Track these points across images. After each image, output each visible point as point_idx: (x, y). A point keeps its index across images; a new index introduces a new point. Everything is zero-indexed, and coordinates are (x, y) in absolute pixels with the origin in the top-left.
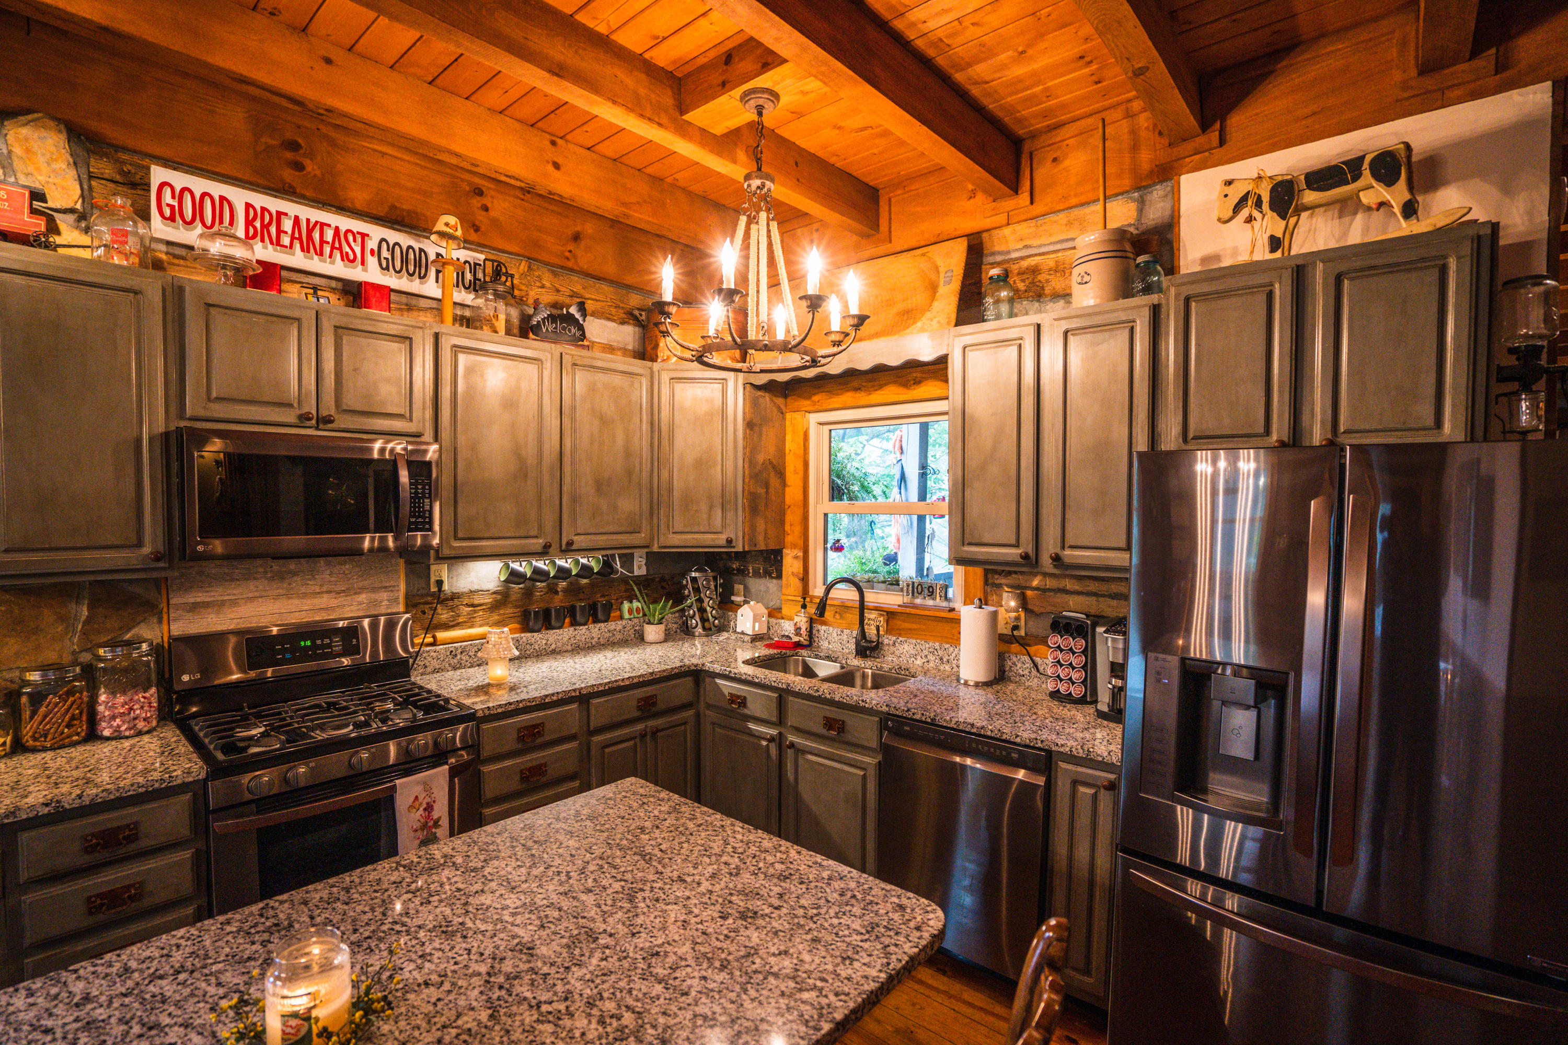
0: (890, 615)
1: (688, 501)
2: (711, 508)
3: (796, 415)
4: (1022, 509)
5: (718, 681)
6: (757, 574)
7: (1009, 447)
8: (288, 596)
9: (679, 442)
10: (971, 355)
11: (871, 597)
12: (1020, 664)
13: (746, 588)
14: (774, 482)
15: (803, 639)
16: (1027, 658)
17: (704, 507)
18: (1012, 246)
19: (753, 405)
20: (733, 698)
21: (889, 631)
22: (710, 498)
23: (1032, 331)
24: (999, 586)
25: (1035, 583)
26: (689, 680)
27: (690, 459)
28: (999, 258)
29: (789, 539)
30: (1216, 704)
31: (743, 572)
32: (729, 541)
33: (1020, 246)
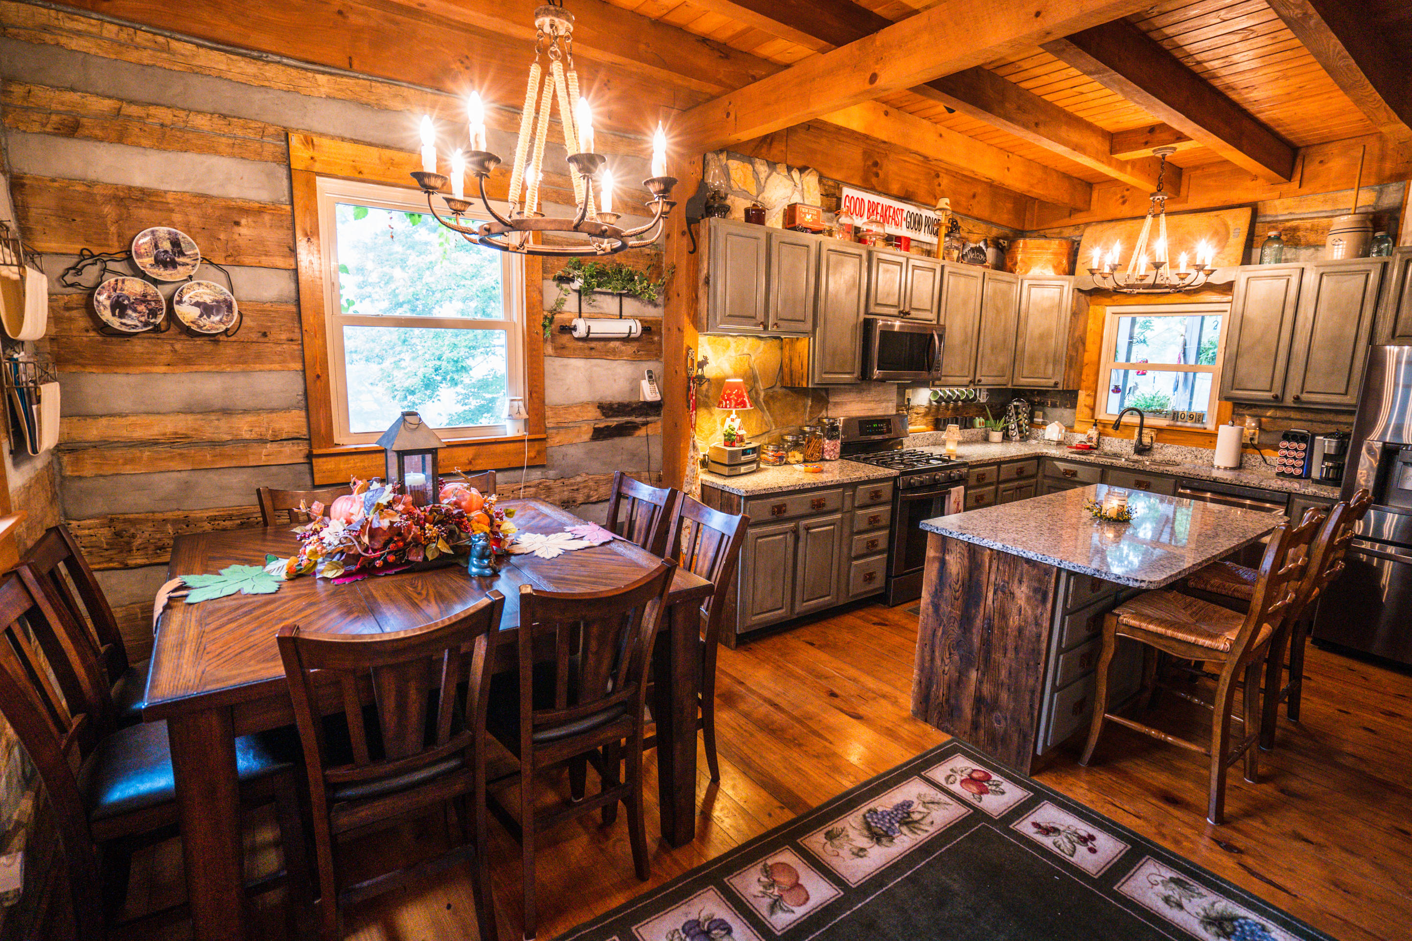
0: (1159, 430)
1: (1033, 359)
2: (1047, 363)
3: (1097, 307)
4: (1277, 371)
5: (1056, 463)
6: (1054, 405)
7: (1272, 338)
8: (862, 401)
9: (1031, 321)
10: (1252, 283)
11: (1149, 421)
12: (1254, 458)
13: (1044, 414)
14: (1081, 349)
15: (1093, 444)
16: (1259, 456)
17: (1042, 362)
18: (1280, 212)
19: (1077, 301)
20: (1066, 472)
21: (1158, 441)
22: (1047, 358)
23: (1298, 272)
24: (1243, 415)
25: (1269, 414)
26: (1035, 461)
27: (1037, 333)
28: (1269, 219)
29: (1084, 384)
30: (1399, 464)
31: (1042, 404)
32: (1056, 384)
33: (1286, 212)
